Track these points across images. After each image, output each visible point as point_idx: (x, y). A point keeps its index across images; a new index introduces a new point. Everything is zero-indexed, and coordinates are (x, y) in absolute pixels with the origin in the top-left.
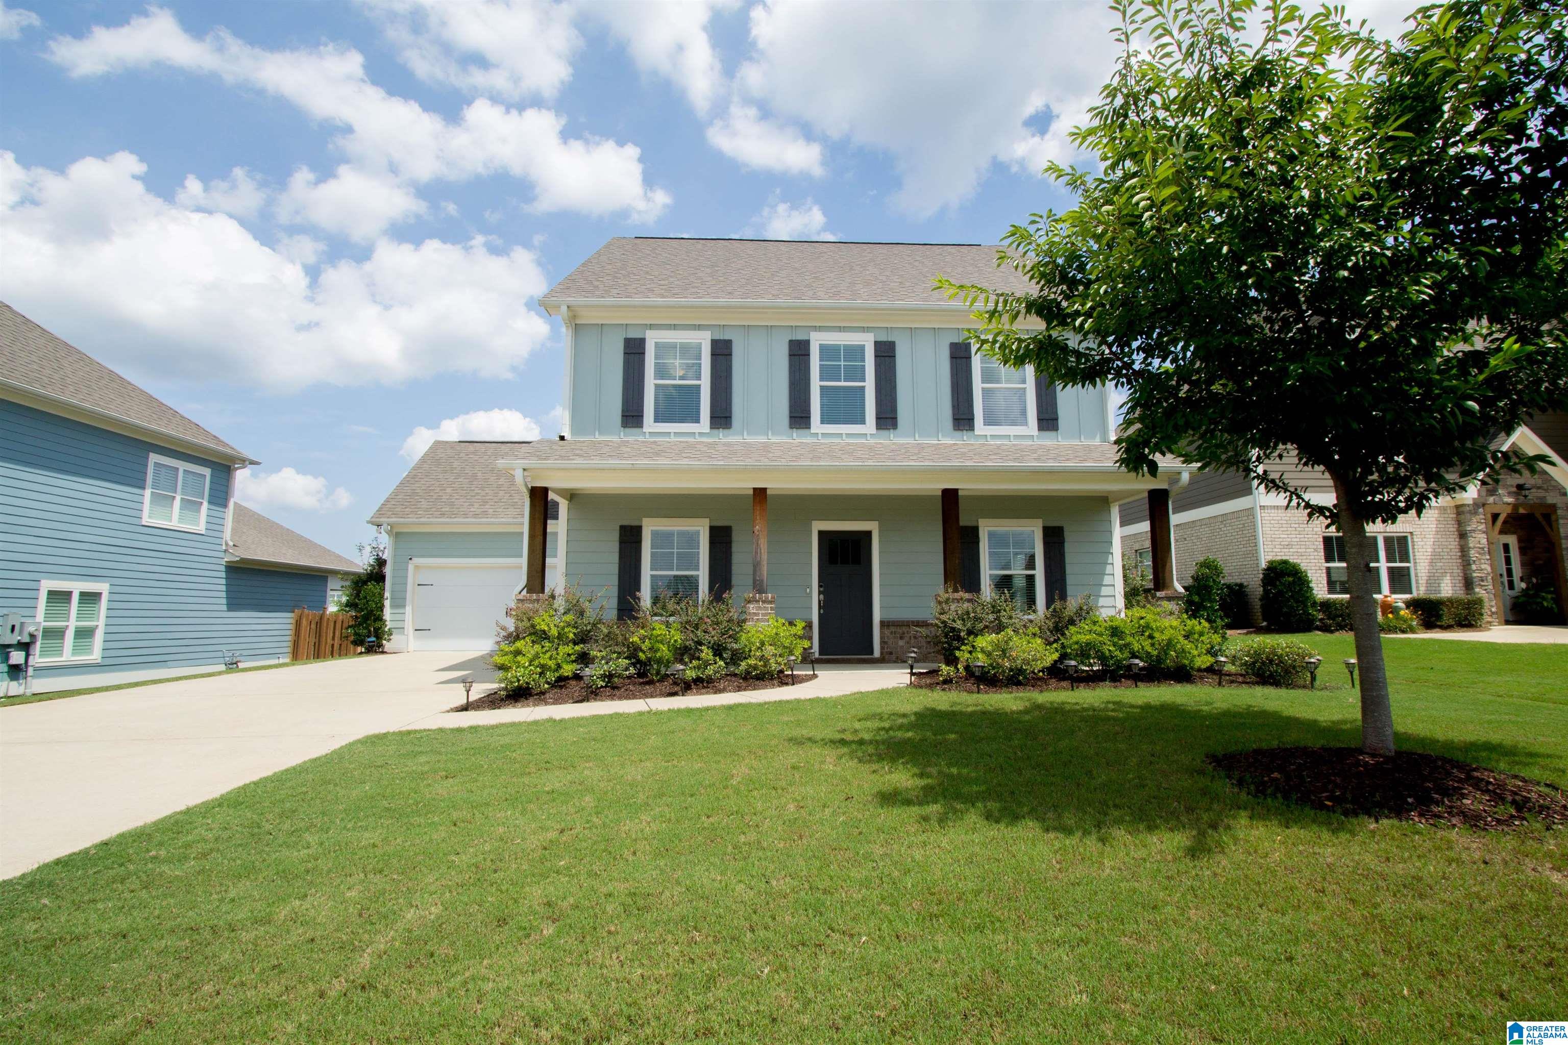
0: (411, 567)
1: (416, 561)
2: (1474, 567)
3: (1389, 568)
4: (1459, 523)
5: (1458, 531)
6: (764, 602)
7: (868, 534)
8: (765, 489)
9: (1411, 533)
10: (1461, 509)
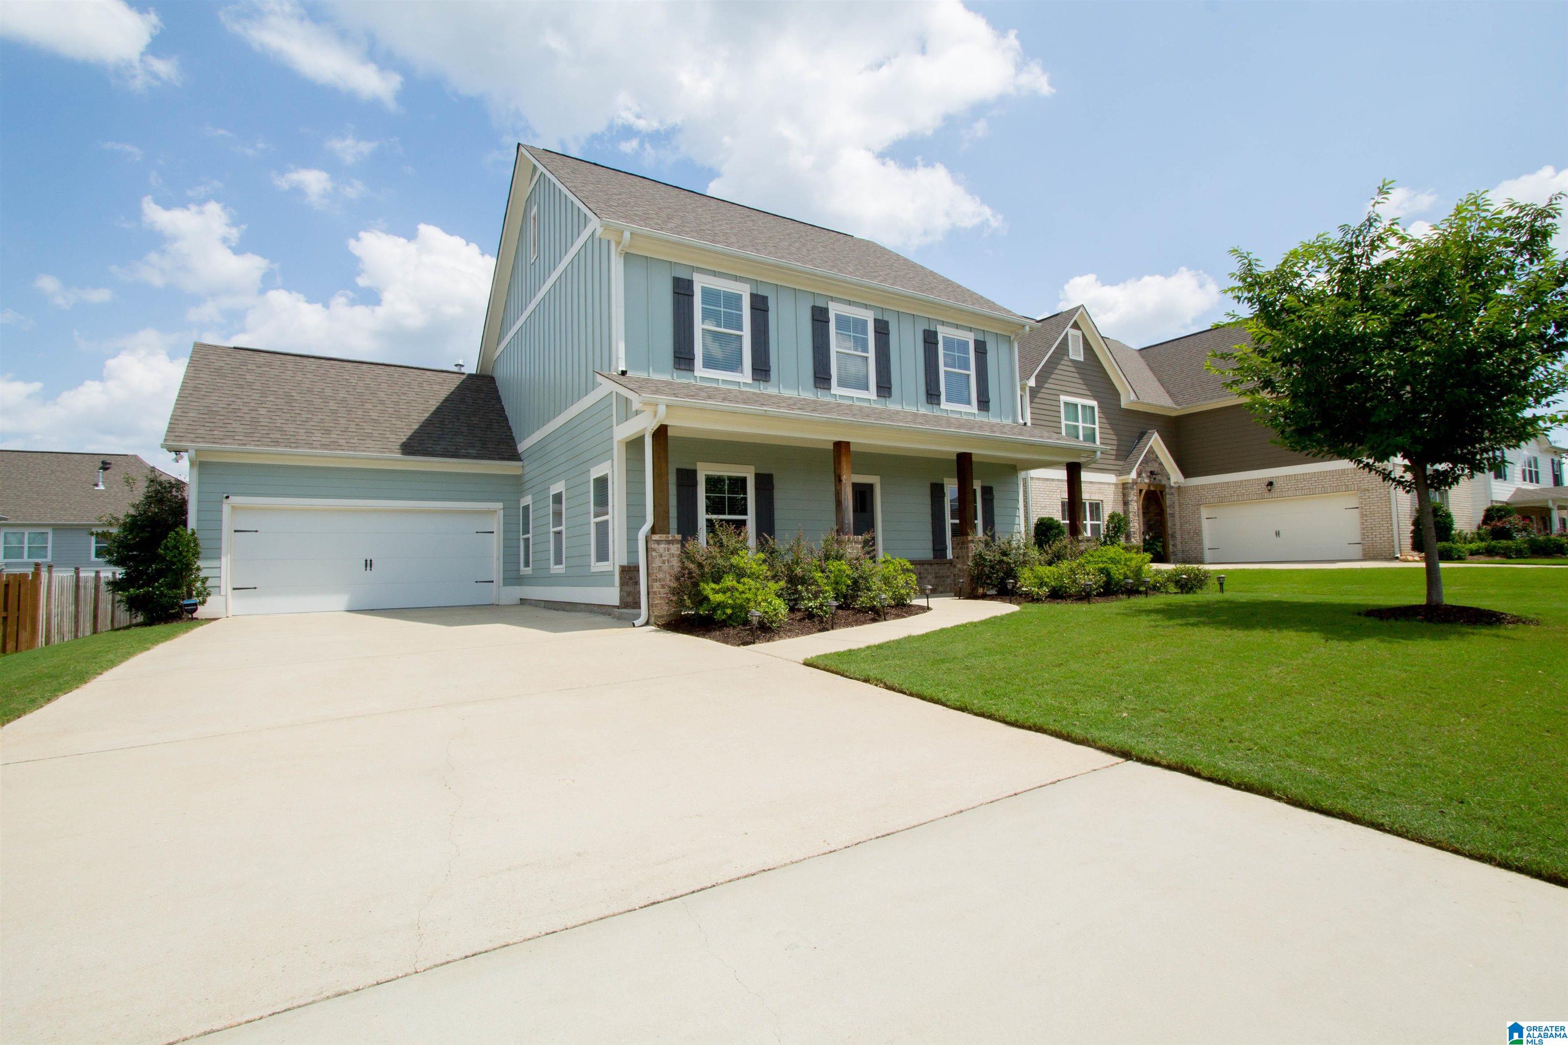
0: (226, 508)
1: (234, 499)
2: (1131, 525)
3: (1091, 525)
4: (1124, 495)
5: (1123, 500)
6: (856, 542)
7: (871, 486)
8: (848, 443)
9: (1102, 501)
10: (1126, 486)
